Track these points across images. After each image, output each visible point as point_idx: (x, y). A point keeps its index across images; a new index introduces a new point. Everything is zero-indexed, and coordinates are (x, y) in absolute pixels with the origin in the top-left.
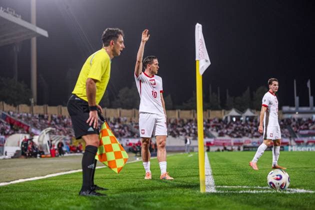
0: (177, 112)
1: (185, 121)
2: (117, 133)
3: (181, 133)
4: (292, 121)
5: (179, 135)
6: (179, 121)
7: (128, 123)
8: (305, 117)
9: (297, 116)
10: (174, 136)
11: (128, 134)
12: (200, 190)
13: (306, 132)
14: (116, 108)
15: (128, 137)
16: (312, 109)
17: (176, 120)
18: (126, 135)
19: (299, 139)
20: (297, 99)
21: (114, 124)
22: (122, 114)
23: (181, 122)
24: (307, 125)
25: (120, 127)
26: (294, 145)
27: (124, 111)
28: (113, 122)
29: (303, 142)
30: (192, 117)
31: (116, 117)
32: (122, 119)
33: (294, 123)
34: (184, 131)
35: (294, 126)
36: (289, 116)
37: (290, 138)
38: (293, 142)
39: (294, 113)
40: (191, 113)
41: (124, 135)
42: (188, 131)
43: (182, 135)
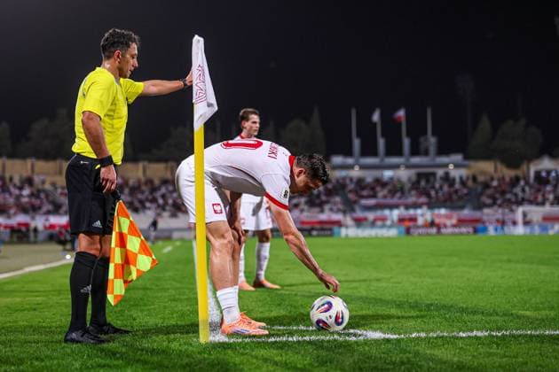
0: (141, 165)
1: (157, 182)
2: (28, 206)
3: (148, 205)
4: (348, 182)
5: (144, 208)
6: (146, 184)
7: (47, 186)
8: (369, 176)
9: (356, 173)
10: (136, 210)
11: (47, 207)
12: (198, 337)
13: (372, 202)
14: (24, 156)
15: (48, 213)
16: (382, 160)
17: (139, 181)
18: (45, 209)
19: (359, 214)
20: (357, 143)
21: (21, 188)
22: (36, 169)
23: (149, 186)
24: (373, 188)
25: (32, 195)
26: (352, 226)
27: (41, 165)
28: (18, 184)
29: (366, 219)
30: (168, 176)
31: (25, 175)
32: (37, 179)
33: (351, 187)
34: (154, 200)
35: (350, 191)
36: (343, 173)
37: (344, 212)
38: (348, 220)
39: (351, 167)
40: (166, 168)
41: (40, 208)
42: (161, 201)
43: (149, 209)
